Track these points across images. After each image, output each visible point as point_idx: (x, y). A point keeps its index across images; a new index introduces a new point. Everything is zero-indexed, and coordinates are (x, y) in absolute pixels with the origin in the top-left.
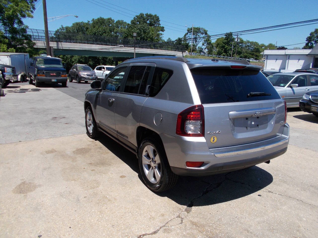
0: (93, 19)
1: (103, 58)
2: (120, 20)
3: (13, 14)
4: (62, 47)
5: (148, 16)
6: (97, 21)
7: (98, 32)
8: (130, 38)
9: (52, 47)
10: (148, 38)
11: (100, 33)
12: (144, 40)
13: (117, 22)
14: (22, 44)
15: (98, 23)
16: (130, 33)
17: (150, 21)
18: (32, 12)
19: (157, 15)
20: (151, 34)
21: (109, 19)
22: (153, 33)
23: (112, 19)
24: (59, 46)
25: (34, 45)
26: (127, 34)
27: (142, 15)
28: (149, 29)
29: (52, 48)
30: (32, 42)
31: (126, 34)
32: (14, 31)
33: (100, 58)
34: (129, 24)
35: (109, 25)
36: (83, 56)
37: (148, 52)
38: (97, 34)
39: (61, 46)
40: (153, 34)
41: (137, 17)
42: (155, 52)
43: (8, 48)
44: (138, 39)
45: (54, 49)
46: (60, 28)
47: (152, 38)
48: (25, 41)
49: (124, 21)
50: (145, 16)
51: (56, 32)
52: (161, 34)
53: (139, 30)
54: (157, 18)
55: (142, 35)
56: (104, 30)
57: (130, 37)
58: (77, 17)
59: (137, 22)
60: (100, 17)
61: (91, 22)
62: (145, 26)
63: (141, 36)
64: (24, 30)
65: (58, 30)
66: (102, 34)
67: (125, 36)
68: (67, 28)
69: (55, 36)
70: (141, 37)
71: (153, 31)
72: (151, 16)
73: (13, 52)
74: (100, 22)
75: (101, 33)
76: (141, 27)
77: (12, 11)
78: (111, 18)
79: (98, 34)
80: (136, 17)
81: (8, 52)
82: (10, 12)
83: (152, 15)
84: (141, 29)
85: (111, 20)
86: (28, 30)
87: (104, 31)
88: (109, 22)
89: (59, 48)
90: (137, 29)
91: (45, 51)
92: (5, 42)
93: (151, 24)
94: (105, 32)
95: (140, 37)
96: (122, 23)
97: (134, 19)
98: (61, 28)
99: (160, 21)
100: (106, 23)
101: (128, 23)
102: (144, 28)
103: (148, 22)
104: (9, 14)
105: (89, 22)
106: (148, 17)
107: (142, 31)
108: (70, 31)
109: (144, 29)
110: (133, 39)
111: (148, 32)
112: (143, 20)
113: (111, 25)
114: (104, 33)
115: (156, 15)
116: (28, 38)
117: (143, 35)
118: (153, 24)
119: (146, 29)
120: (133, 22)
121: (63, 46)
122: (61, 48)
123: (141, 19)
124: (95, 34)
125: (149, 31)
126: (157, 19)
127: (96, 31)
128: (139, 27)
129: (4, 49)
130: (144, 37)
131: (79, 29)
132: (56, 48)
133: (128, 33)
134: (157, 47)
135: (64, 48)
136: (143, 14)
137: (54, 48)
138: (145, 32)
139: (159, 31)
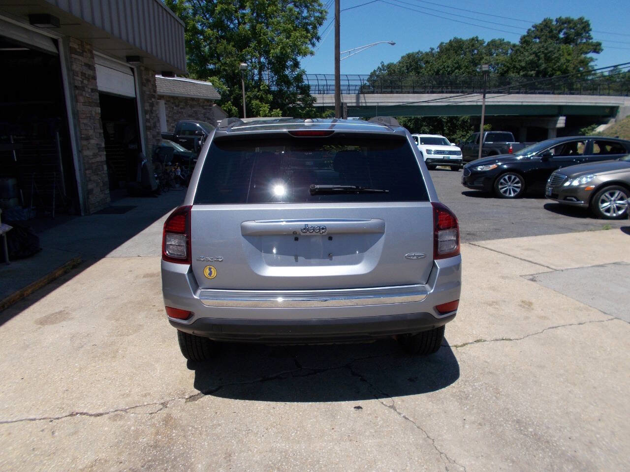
0: (442, 43)
1: (451, 120)
2: (497, 39)
3: (282, 53)
4: (366, 103)
5: (563, 23)
6: (447, 46)
7: (444, 68)
8: (512, 75)
9: (346, 103)
10: (556, 70)
11: (447, 71)
12: (544, 76)
13: (488, 44)
14: (294, 102)
15: (449, 50)
16: (514, 63)
17: (565, 34)
18: (313, 45)
19: (583, 19)
20: (563, 60)
21: (473, 39)
22: (569, 58)
23: (480, 38)
24: (360, 101)
25: (313, 103)
26: (508, 67)
27: (547, 24)
28: (558, 51)
29: (344, 106)
30: (311, 96)
31: (505, 66)
32: (283, 80)
33: (445, 119)
34: (514, 46)
35: (473, 51)
36: (413, 117)
37: (546, 101)
38: (441, 72)
39: (363, 101)
40: (568, 61)
41: (536, 28)
42: (565, 101)
43: (271, 110)
44: (531, 76)
45: (348, 107)
46: (379, 68)
47: (566, 69)
48: (300, 96)
49: (505, 41)
50: (554, 23)
51: (372, 75)
52: (592, 60)
53: (534, 55)
54: (583, 25)
55: (541, 65)
56: (457, 63)
57: (513, 73)
58: (393, 44)
59: (535, 38)
60: (455, 38)
61: (437, 50)
62: (551, 45)
63: (538, 67)
64: (299, 78)
65: (375, 71)
66: (453, 71)
67: (503, 70)
68: (389, 66)
69: (368, 84)
70: (537, 71)
71: (569, 54)
72: (568, 21)
73: (279, 116)
74: (455, 47)
75: (449, 69)
76: (540, 48)
77: (281, 48)
78: (477, 37)
79: (443, 73)
80: (533, 29)
81: (271, 116)
82: (278, 51)
83: (572, 20)
84: (539, 52)
85: (477, 40)
86: (304, 77)
87: (456, 65)
88: (473, 46)
89: (361, 105)
90: (531, 54)
91: (333, 111)
92: (268, 100)
93: (567, 40)
94: (459, 68)
95: (534, 70)
96: (501, 44)
97: (528, 33)
98: (380, 66)
99: (590, 30)
100: (466, 49)
101: (514, 43)
102: (547, 49)
103: (561, 36)
104: (276, 53)
105: (432, 49)
106: (560, 26)
107: (542, 56)
108: (394, 71)
109: (546, 51)
110: (518, 76)
111: (556, 57)
112: (549, 32)
113: (476, 52)
114: (456, 68)
115: (581, 19)
116: (305, 90)
117: (543, 66)
118: (574, 39)
119: (551, 52)
120: (525, 41)
121: (367, 101)
122: (364, 105)
123: (546, 30)
124: (437, 73)
125: (560, 55)
126: (584, 28)
127: (441, 66)
128: (534, 50)
129: (265, 111)
130: (546, 69)
131: (411, 66)
132: (354, 105)
133: (511, 64)
134: (577, 89)
135: (368, 104)
136: (551, 21)
137: (348, 105)
138: (548, 59)
139: (586, 53)
